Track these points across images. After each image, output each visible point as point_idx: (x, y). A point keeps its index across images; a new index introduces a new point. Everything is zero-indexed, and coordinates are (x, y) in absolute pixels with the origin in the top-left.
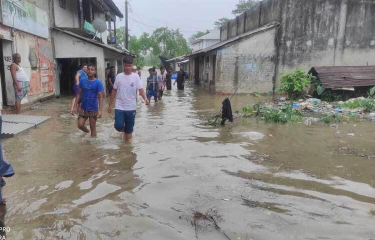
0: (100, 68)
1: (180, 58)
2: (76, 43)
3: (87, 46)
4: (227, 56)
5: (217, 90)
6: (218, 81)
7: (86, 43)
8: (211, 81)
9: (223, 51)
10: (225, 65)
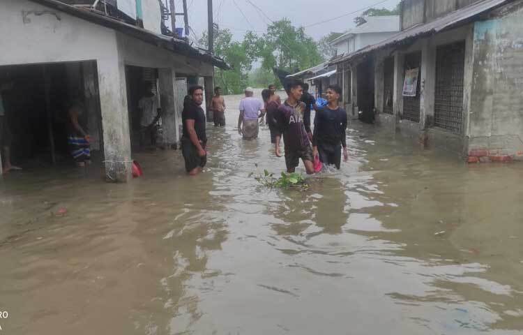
0: (109, 94)
1: (314, 69)
2: (31, 16)
3: (67, 26)
4: (506, 42)
5: (472, 146)
6: (477, 118)
7: (62, 15)
8: (428, 118)
9: (494, 28)
10: (499, 70)
